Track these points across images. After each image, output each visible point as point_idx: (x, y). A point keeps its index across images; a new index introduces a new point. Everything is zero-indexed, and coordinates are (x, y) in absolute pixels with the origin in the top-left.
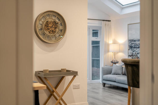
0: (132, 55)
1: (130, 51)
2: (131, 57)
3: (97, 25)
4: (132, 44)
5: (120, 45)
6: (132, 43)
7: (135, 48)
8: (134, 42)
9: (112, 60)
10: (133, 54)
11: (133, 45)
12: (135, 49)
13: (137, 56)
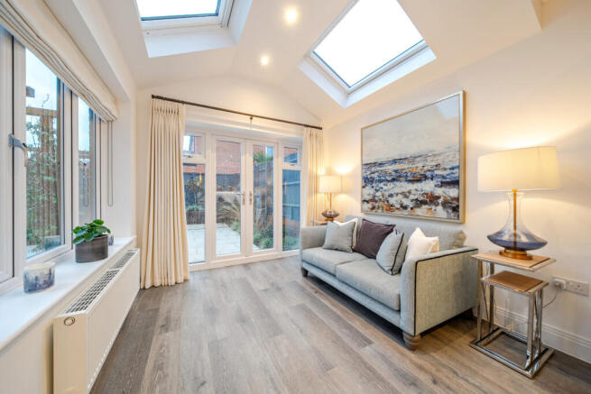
0: (373, 200)
1: (369, 191)
2: (371, 203)
3: (293, 136)
4: (373, 173)
5: (341, 177)
6: (373, 169)
7: (380, 181)
8: (379, 169)
9: (323, 211)
10: (374, 196)
11: (375, 176)
12: (381, 185)
13: (388, 201)
